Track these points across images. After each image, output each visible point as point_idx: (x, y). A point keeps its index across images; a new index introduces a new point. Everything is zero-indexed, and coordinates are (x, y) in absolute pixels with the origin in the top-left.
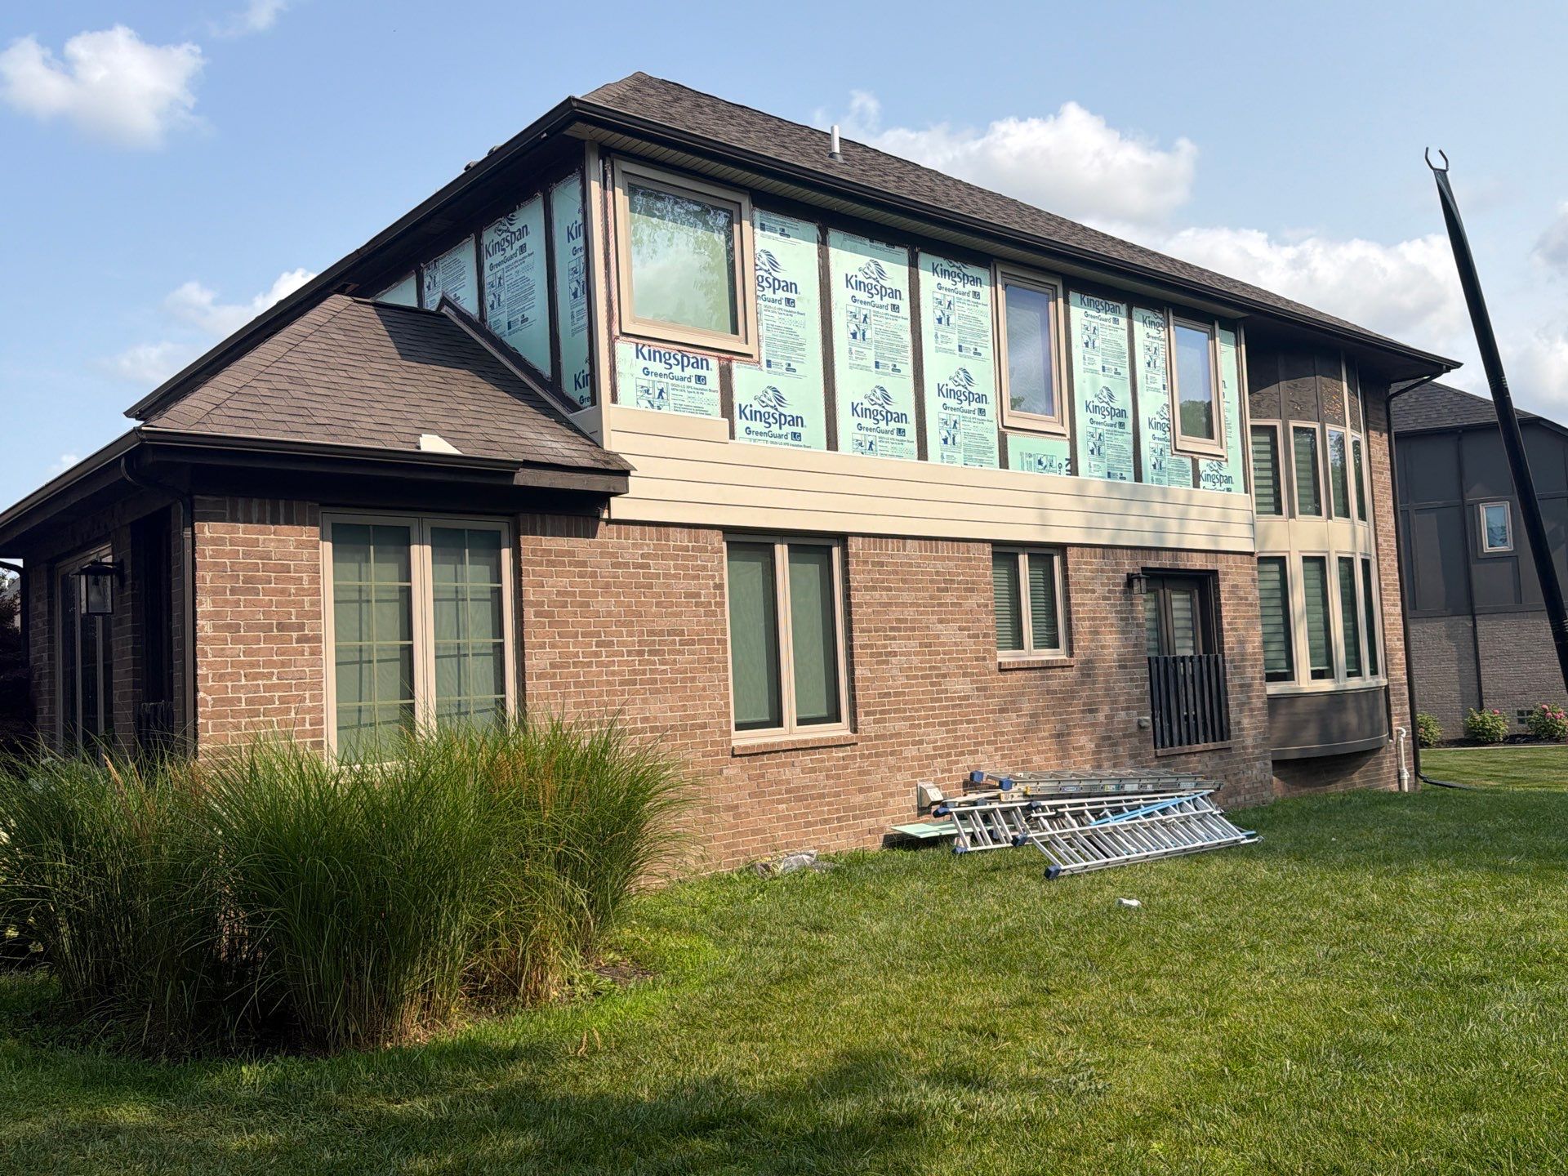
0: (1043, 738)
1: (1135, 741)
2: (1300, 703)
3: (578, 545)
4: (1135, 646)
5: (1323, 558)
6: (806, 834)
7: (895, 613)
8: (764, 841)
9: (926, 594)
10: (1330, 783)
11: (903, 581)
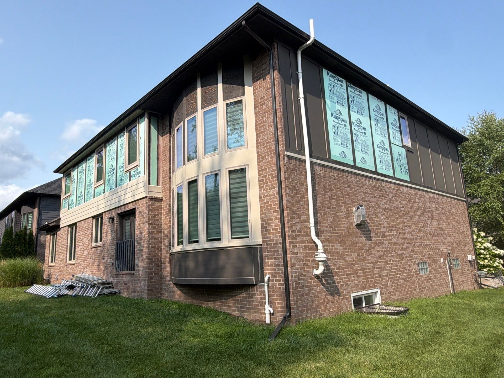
3: (59, 232)
11: (82, 230)
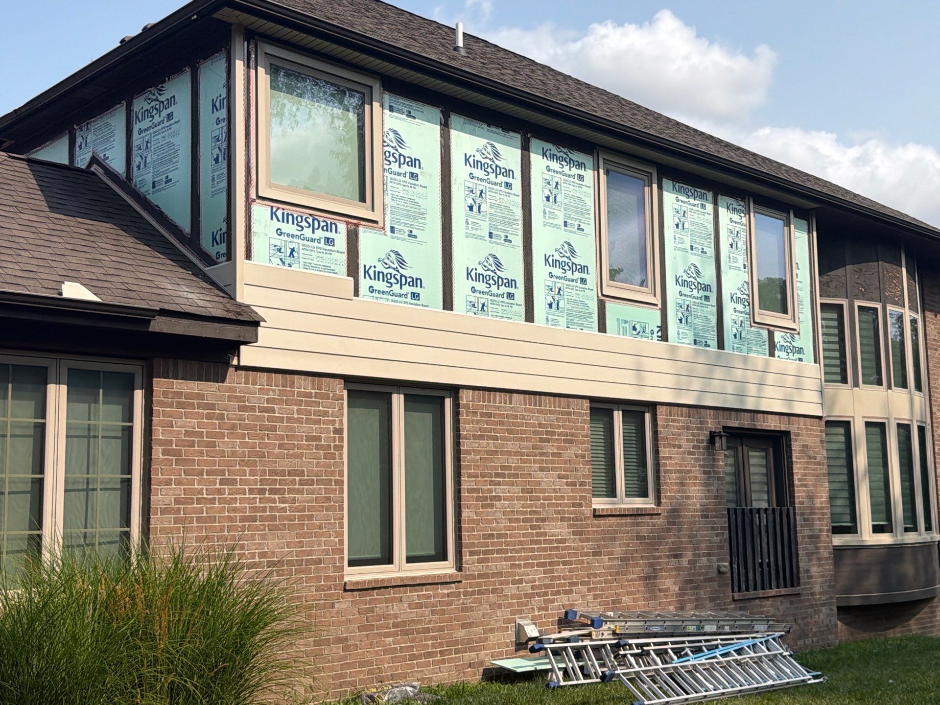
0: (631, 580)
1: (715, 585)
2: (864, 554)
3: (209, 389)
4: (716, 497)
5: (884, 424)
6: (411, 666)
7: (500, 461)
8: (370, 672)
9: (530, 444)
10: (888, 629)
11: (509, 431)
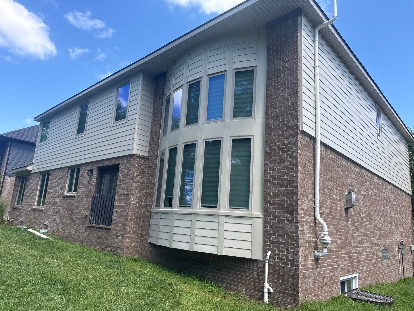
1: (84, 220)
3: (30, 177)
9: (57, 180)
11: (55, 178)
